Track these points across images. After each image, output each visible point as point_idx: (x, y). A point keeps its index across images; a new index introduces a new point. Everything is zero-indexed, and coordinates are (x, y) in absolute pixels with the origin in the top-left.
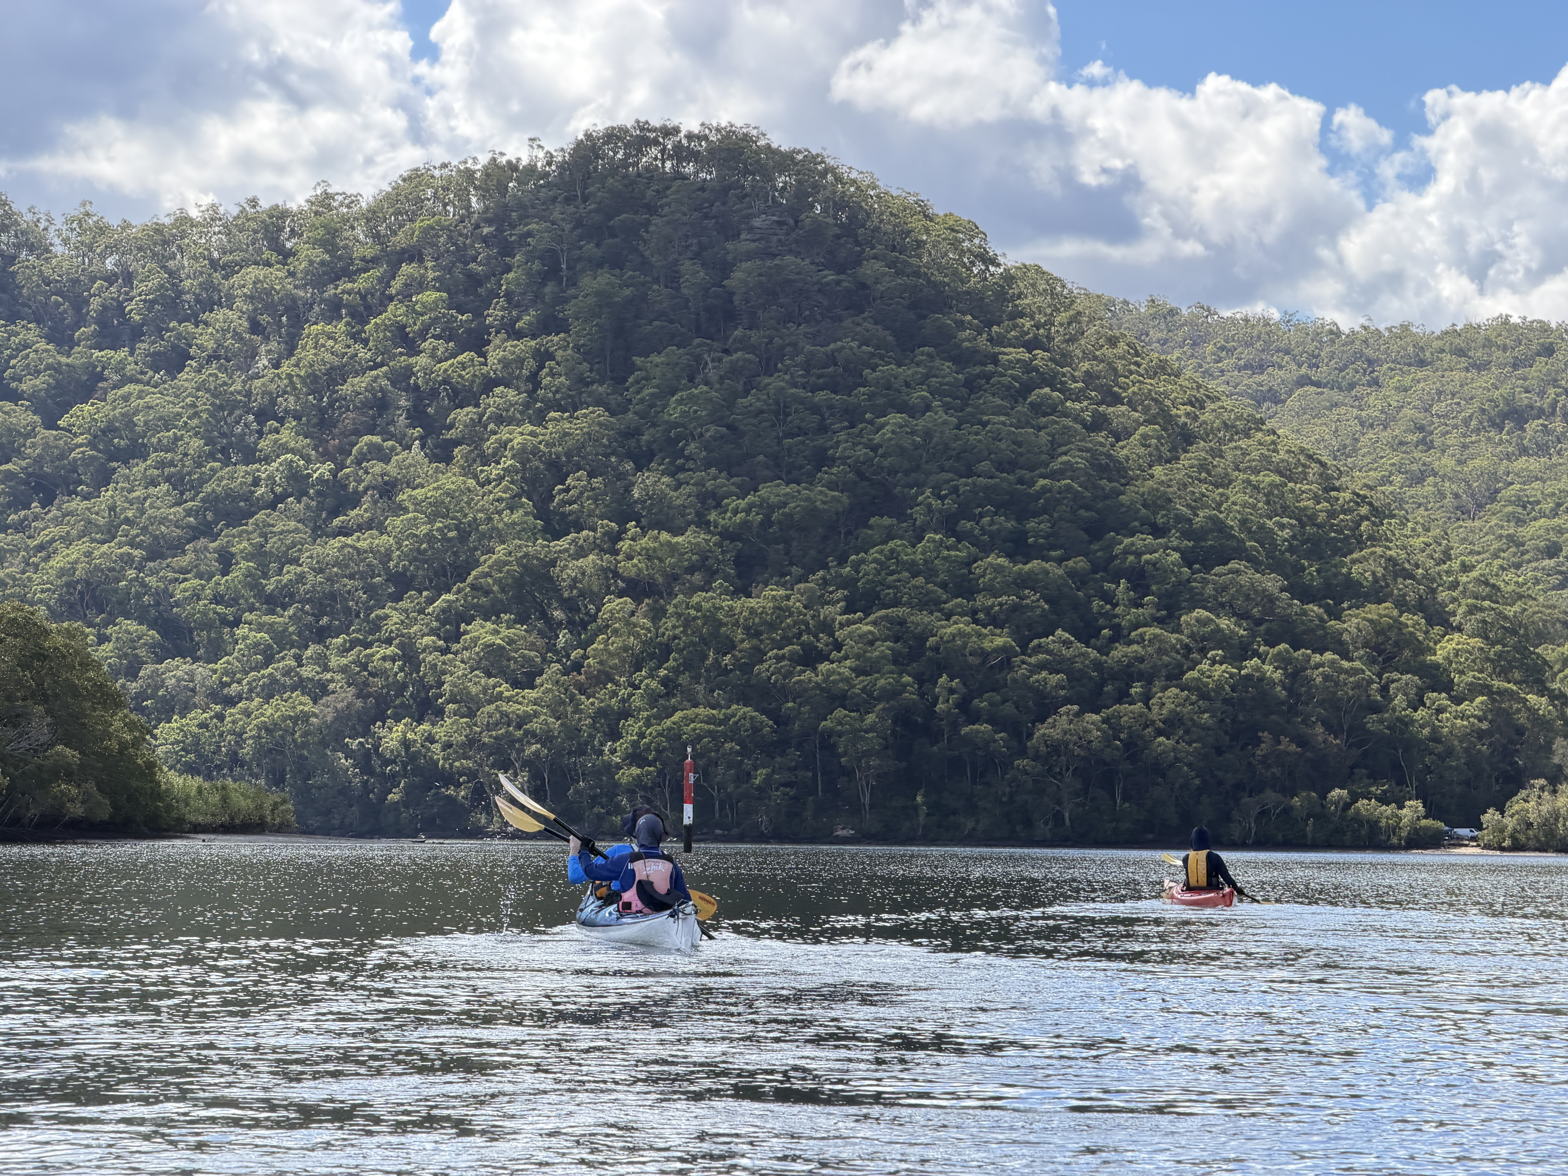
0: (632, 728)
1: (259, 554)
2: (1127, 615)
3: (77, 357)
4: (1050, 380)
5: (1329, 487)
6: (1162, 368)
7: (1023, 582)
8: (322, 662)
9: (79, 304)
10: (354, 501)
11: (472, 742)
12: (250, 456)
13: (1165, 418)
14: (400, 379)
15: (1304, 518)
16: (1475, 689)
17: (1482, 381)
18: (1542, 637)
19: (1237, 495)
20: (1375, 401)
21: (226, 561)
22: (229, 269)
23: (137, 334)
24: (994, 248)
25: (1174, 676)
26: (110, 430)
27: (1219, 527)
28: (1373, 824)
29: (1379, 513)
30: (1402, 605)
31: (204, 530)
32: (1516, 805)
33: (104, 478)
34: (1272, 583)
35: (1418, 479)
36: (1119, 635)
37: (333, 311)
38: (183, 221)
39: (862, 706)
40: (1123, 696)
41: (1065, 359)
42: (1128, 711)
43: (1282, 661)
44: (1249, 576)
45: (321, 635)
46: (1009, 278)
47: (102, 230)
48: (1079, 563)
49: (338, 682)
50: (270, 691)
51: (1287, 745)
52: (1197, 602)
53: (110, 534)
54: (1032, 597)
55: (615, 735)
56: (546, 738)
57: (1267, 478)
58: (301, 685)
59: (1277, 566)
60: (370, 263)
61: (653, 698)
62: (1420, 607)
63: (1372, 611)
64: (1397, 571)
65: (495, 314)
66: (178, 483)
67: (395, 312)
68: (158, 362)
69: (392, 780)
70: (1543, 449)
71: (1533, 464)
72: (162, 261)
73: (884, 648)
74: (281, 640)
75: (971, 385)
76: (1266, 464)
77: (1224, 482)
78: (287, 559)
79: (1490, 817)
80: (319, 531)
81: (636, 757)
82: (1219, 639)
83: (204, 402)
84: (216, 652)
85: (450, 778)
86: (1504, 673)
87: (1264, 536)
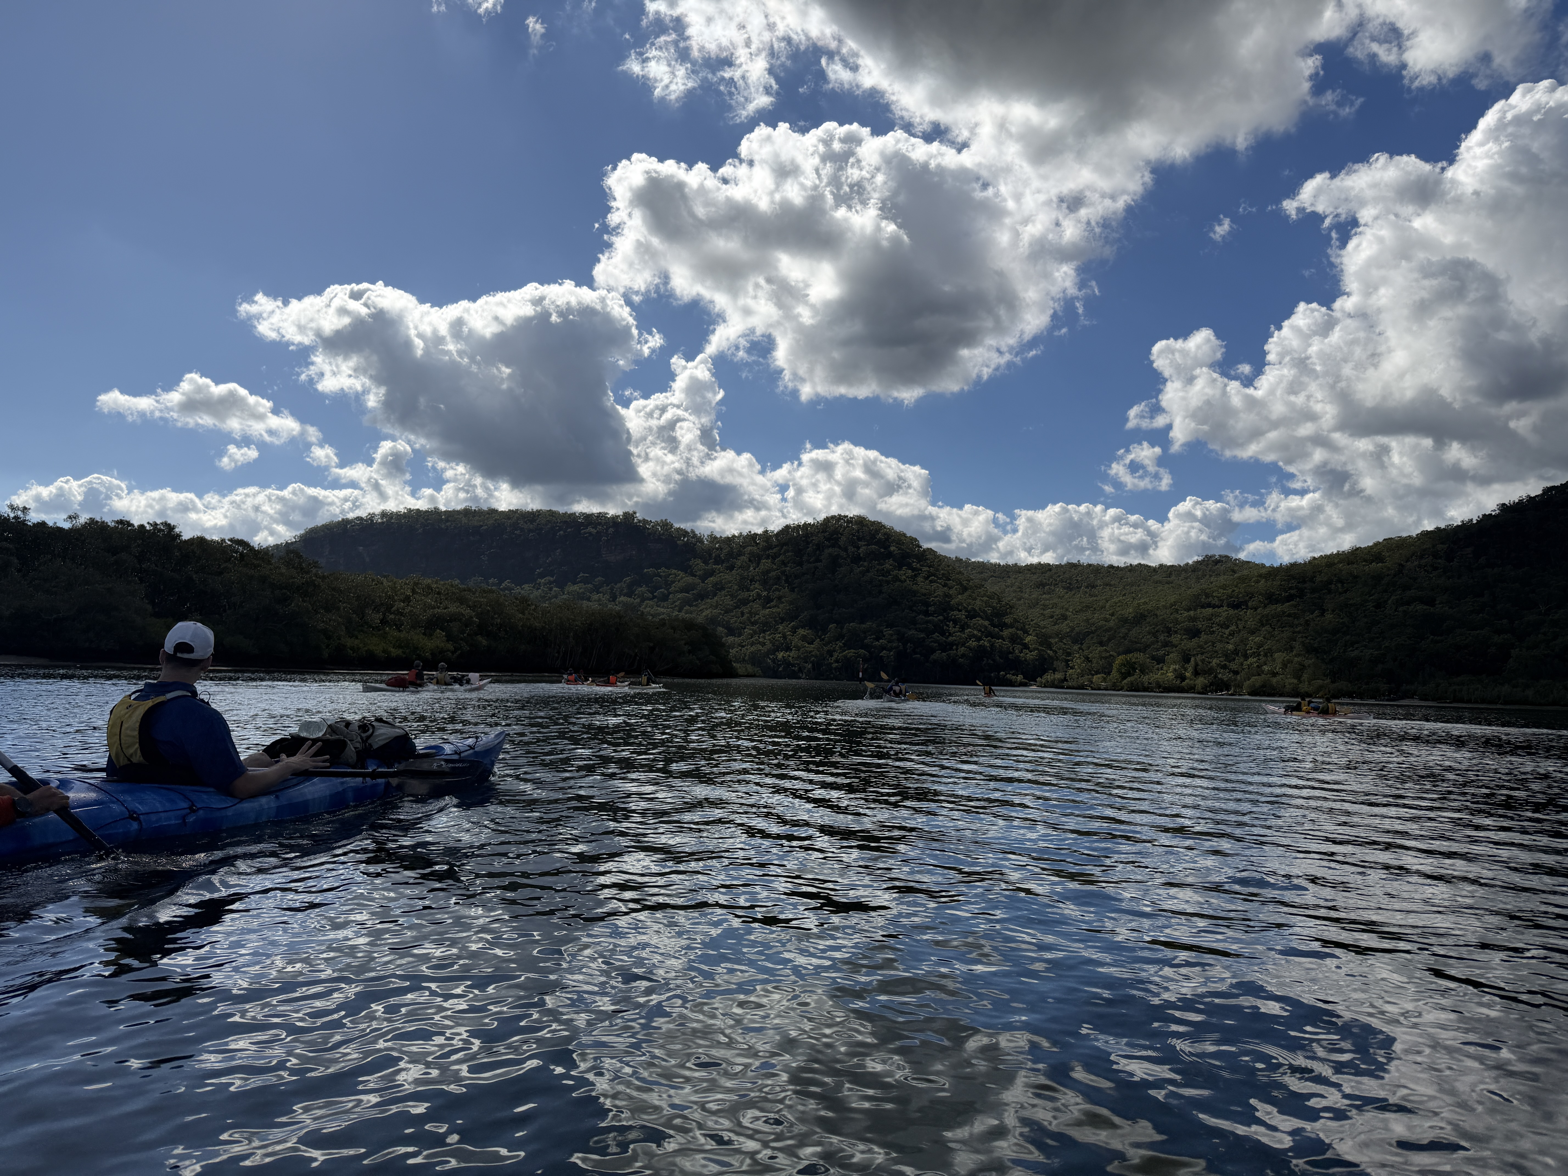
0: (836, 655)
1: (750, 613)
2: (952, 630)
3: (709, 567)
4: (934, 575)
5: (1000, 601)
6: (960, 572)
7: (927, 622)
8: (764, 637)
9: (710, 555)
10: (772, 601)
11: (799, 657)
12: (748, 590)
13: (961, 584)
14: (783, 572)
15: (994, 608)
16: (1035, 649)
17: (1035, 577)
18: (1050, 637)
19: (978, 602)
20: (1009, 581)
21: (743, 614)
22: (744, 547)
23: (723, 562)
24: (921, 544)
25: (963, 645)
26: (716, 584)
27: (974, 610)
28: (1011, 681)
29: (1011, 607)
30: (1017, 629)
31: (738, 607)
32: (1045, 677)
33: (715, 595)
34: (986, 623)
35: (1019, 599)
36: (950, 635)
37: (768, 557)
38: (734, 536)
39: (890, 650)
40: (951, 649)
41: (937, 570)
42: (952, 652)
43: (989, 641)
44: (981, 622)
45: (764, 632)
46: (924, 550)
47: (716, 538)
48: (941, 618)
49: (768, 642)
50: (752, 644)
51: (990, 661)
52: (969, 627)
53: (716, 607)
54: (930, 625)
55: (831, 656)
56: (816, 656)
57: (985, 599)
58: (759, 643)
59: (987, 619)
60: (776, 546)
61: (841, 647)
62: (1021, 629)
63: (1010, 630)
64: (1015, 620)
65: (805, 558)
66: (732, 596)
67: (782, 557)
68: (727, 568)
69: (780, 665)
70: (1049, 593)
71: (1047, 596)
72: (729, 545)
73: (895, 637)
74: (755, 632)
75: (916, 576)
76: (985, 595)
77: (975, 599)
78: (756, 614)
79: (1039, 679)
80: (764, 607)
81: (837, 661)
82: (974, 636)
83: (738, 578)
84: (740, 635)
85: (793, 665)
86: (1041, 645)
87: (984, 612)
